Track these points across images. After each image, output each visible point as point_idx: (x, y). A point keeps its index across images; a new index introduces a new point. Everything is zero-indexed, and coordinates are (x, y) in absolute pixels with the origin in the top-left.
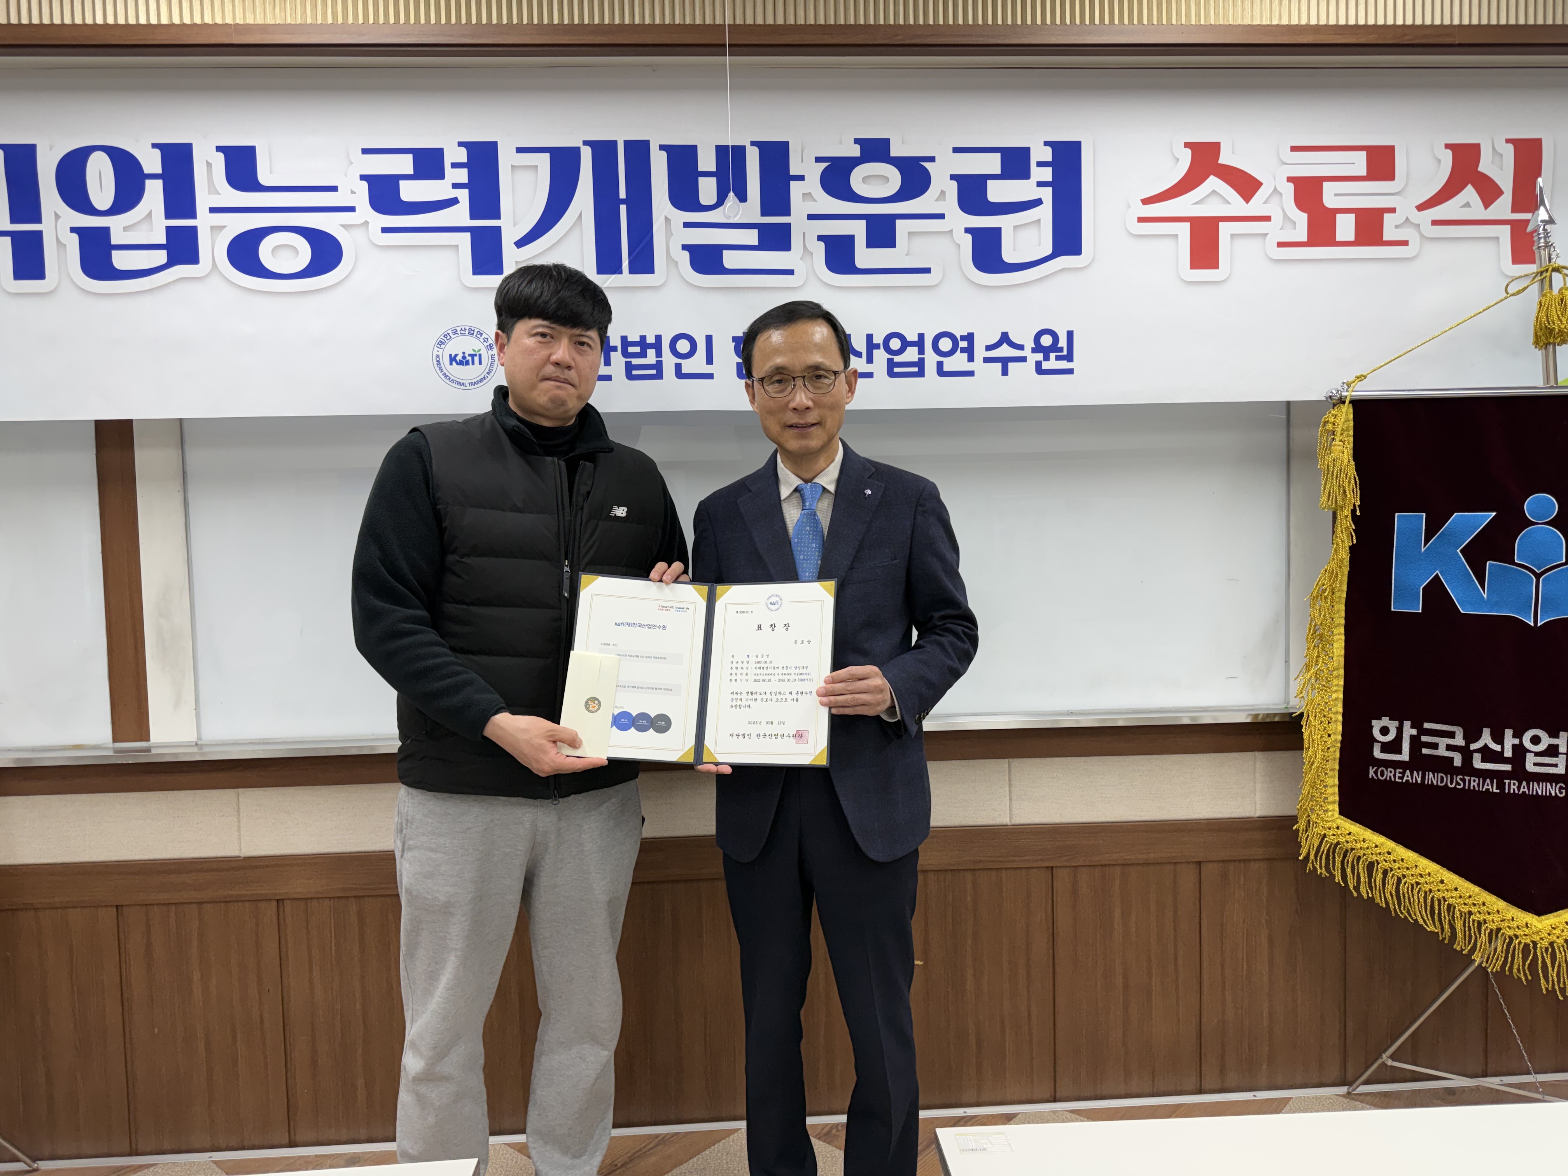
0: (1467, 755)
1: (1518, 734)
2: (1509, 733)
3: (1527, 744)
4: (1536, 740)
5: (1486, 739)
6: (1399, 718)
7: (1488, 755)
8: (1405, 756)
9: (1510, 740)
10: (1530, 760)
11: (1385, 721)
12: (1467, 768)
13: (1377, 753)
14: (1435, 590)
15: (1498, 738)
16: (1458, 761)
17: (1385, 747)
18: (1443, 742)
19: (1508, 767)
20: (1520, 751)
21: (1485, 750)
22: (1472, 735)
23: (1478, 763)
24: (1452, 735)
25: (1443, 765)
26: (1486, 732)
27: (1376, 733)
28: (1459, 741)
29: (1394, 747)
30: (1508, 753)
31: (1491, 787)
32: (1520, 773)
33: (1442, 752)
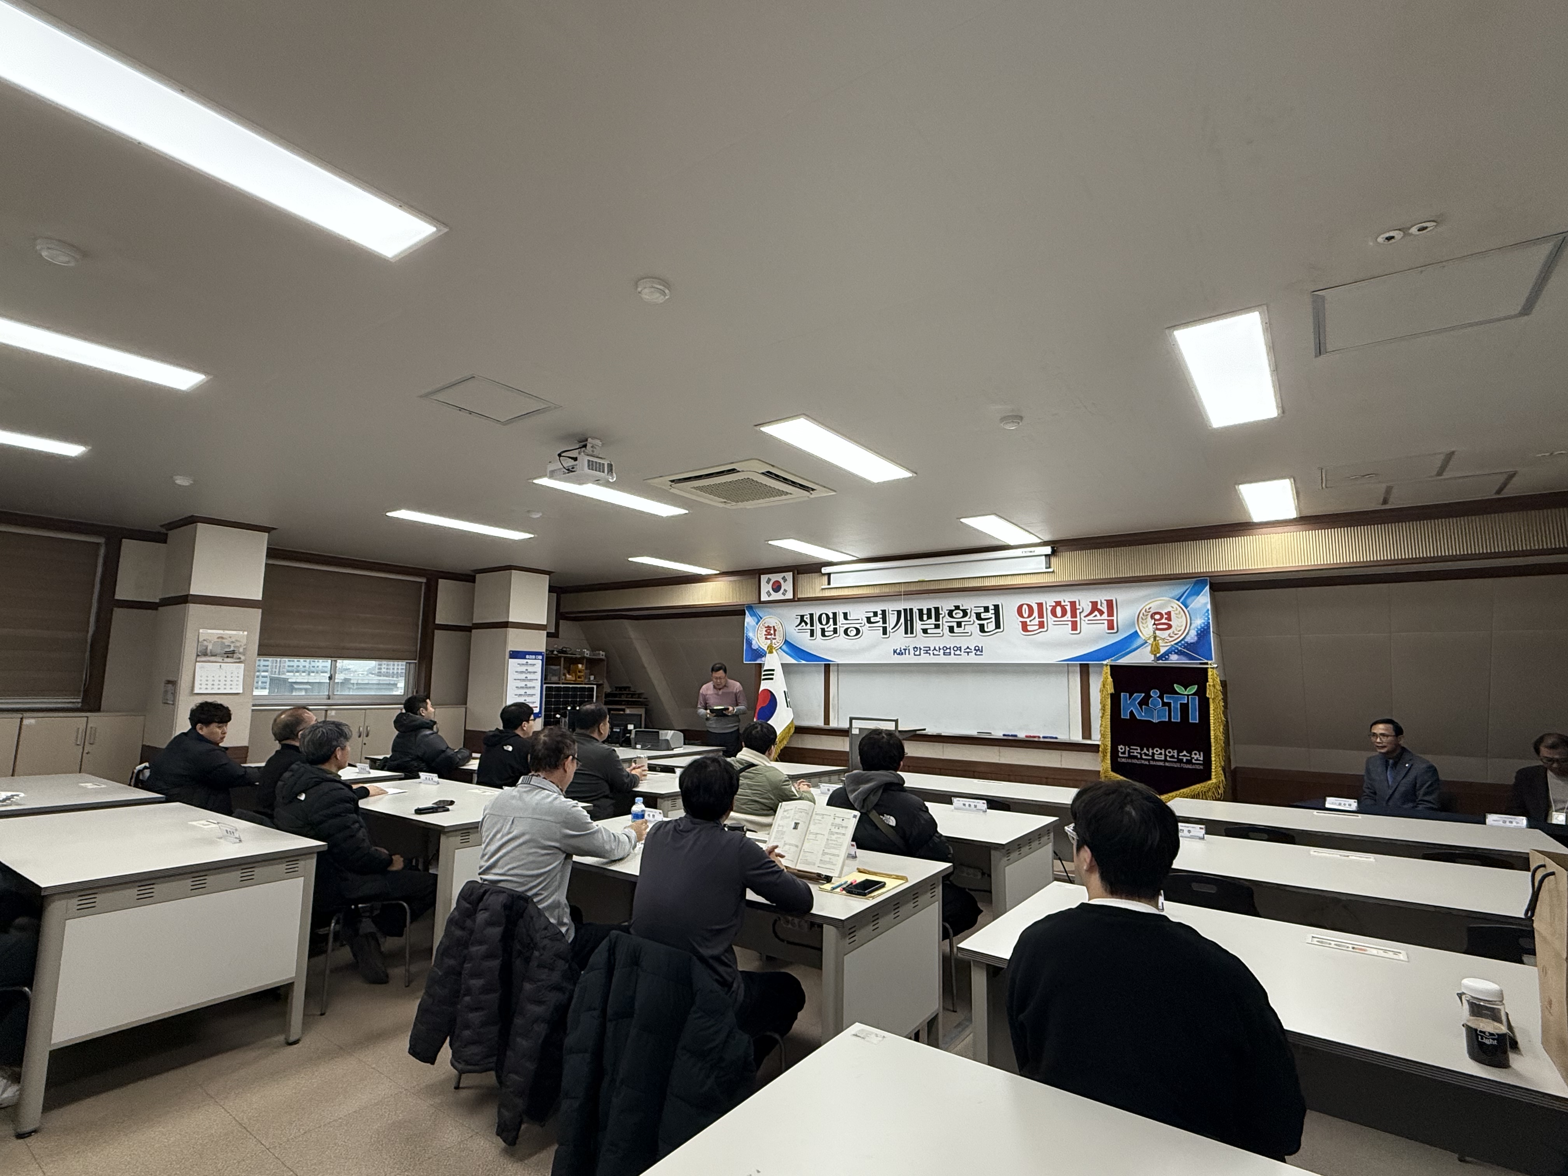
0: (1141, 754)
1: (1153, 749)
2: (1150, 749)
3: (1155, 751)
4: (1157, 751)
5: (1145, 750)
6: (1125, 745)
7: (1146, 755)
8: (1127, 755)
9: (1151, 751)
10: (1156, 756)
11: (1122, 746)
12: (1141, 758)
13: (1120, 755)
14: (1132, 713)
15: (1148, 751)
16: (1139, 756)
17: (1122, 753)
18: (1135, 751)
19: (1150, 758)
20: (1153, 754)
21: (1145, 753)
22: (1142, 750)
23: (1144, 757)
24: (1137, 749)
25: (1136, 757)
26: (1145, 749)
27: (1119, 749)
28: (1139, 751)
29: (1124, 753)
30: (1151, 754)
31: (1147, 763)
32: (1153, 759)
33: (1135, 754)
